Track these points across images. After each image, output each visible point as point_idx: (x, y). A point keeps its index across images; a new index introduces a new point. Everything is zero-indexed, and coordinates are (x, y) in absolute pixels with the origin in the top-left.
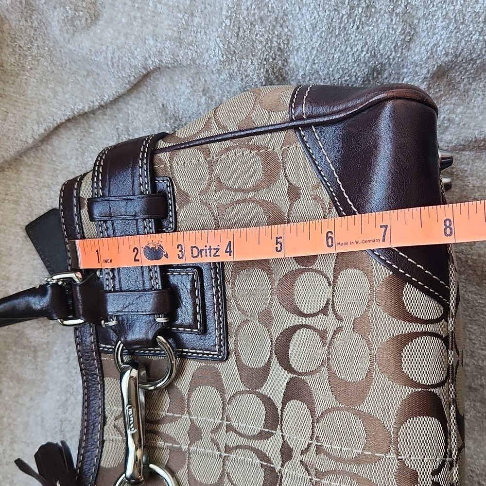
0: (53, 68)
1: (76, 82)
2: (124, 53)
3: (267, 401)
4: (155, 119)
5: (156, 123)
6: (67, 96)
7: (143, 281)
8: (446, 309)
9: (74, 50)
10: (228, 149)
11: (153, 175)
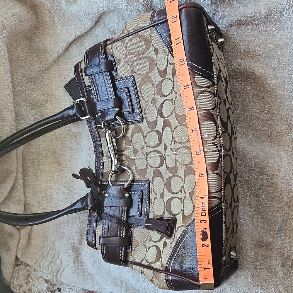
0: (65, 20)
1: (75, 25)
2: (89, 9)
3: (158, 132)
4: (107, 34)
5: (108, 36)
6: (72, 31)
7: (108, 96)
8: (213, 82)
9: (72, 11)
10: (131, 39)
11: (106, 55)
